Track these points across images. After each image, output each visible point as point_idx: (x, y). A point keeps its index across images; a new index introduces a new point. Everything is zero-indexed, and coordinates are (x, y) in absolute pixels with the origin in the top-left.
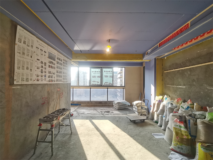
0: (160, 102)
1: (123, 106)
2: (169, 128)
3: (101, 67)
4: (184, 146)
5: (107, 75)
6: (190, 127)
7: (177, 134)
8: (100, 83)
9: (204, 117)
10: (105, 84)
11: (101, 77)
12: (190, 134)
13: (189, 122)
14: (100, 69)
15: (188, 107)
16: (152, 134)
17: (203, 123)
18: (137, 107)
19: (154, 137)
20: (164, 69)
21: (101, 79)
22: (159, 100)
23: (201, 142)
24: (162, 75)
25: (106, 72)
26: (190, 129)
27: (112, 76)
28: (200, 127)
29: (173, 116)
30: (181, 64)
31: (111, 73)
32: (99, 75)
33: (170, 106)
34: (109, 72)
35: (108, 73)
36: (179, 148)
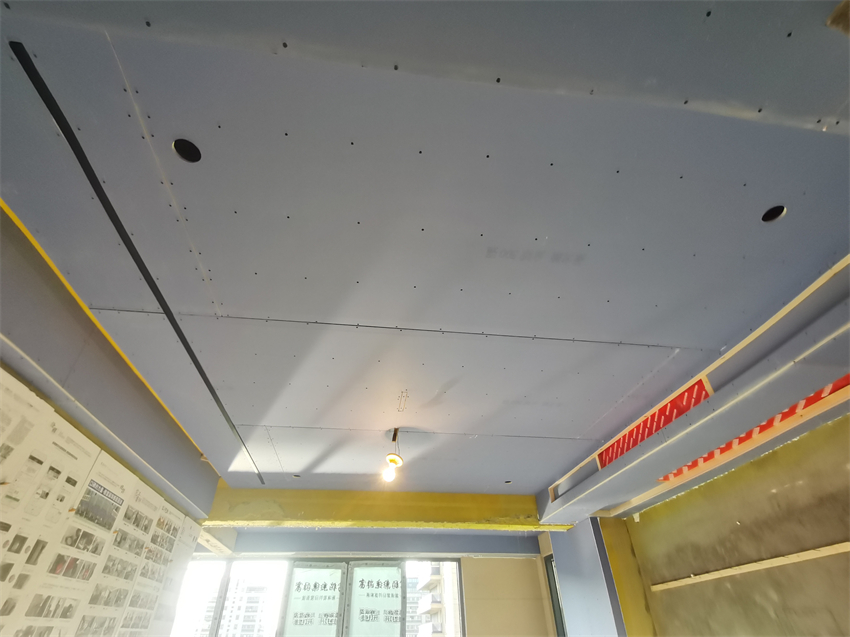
3: (347, 561)
11: (343, 618)
14: (339, 568)
20: (647, 575)
21: (338, 631)
24: (648, 608)
25: (370, 590)
27: (397, 612)
30: (714, 548)
31: (394, 591)
34: (383, 590)
35: (379, 591)
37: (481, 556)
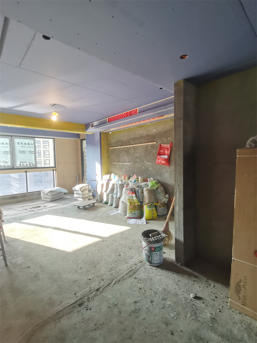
0: (109, 180)
1: (58, 195)
2: (122, 202)
3: (11, 136)
4: (136, 211)
5: (23, 150)
6: (139, 196)
7: (131, 203)
8: (9, 164)
9: (147, 186)
10: (20, 164)
11: (13, 153)
12: (139, 201)
13: (138, 192)
14: (8, 138)
15: (135, 181)
16: (108, 213)
17: (148, 190)
18: (82, 191)
19: (110, 214)
20: (109, 145)
21: (11, 156)
22: (108, 180)
23: (146, 204)
24: (108, 152)
25: (22, 145)
26: (139, 197)
27: (33, 151)
28: (146, 193)
29: (126, 190)
30: (126, 142)
31: (32, 146)
32: (8, 149)
33: (120, 182)
34: (27, 145)
35: (25, 146)
36: (133, 214)
37: (61, 138)
